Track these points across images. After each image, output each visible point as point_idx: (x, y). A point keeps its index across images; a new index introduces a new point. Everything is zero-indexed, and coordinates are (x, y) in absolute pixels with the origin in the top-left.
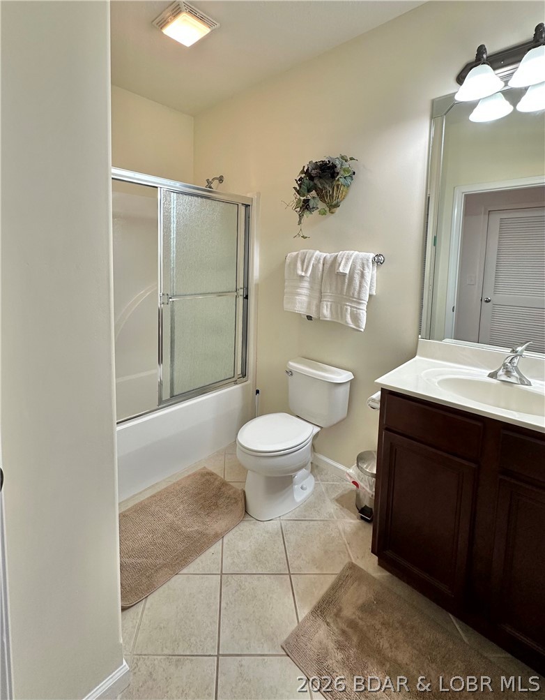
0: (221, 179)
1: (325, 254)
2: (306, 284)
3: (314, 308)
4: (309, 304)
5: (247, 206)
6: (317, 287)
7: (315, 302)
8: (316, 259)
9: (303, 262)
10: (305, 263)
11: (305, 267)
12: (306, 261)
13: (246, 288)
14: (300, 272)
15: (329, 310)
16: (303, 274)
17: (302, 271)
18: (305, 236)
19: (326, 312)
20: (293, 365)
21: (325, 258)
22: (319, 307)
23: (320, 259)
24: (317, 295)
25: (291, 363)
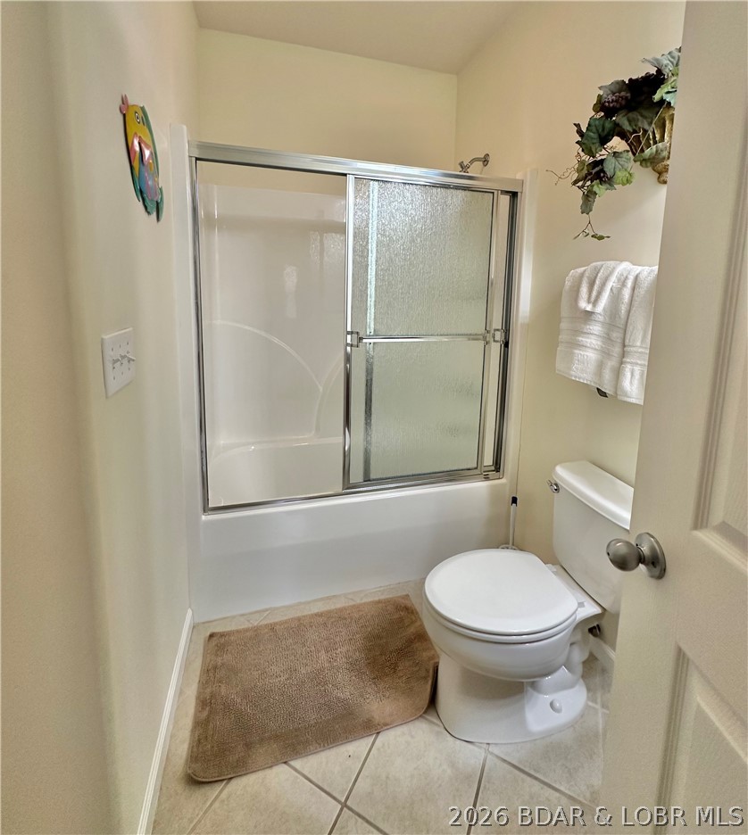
0: (485, 161)
1: (637, 269)
2: (596, 328)
3: (608, 375)
4: (600, 366)
5: (514, 195)
6: (616, 335)
7: (611, 364)
8: (619, 280)
9: (592, 284)
10: (596, 288)
11: (594, 293)
12: (598, 282)
13: (507, 330)
14: (584, 305)
15: (636, 382)
16: (589, 308)
17: (589, 302)
18: (600, 234)
19: (632, 386)
20: (563, 474)
21: (637, 277)
22: (618, 373)
23: (626, 278)
24: (617, 350)
25: (560, 470)
